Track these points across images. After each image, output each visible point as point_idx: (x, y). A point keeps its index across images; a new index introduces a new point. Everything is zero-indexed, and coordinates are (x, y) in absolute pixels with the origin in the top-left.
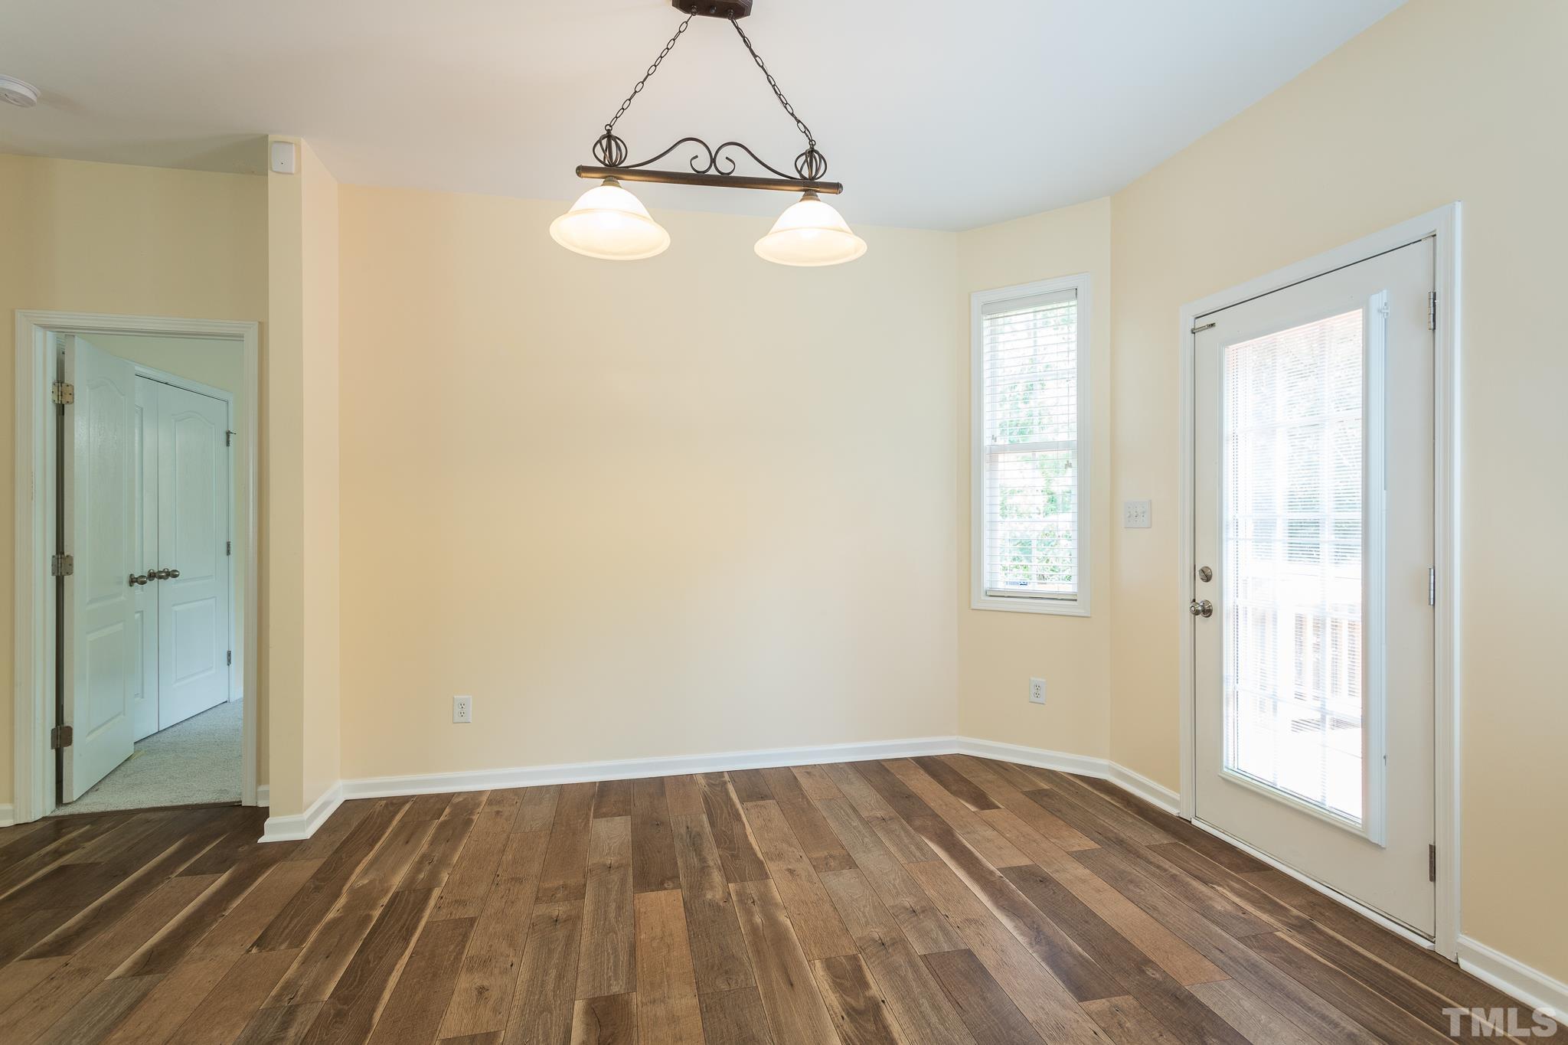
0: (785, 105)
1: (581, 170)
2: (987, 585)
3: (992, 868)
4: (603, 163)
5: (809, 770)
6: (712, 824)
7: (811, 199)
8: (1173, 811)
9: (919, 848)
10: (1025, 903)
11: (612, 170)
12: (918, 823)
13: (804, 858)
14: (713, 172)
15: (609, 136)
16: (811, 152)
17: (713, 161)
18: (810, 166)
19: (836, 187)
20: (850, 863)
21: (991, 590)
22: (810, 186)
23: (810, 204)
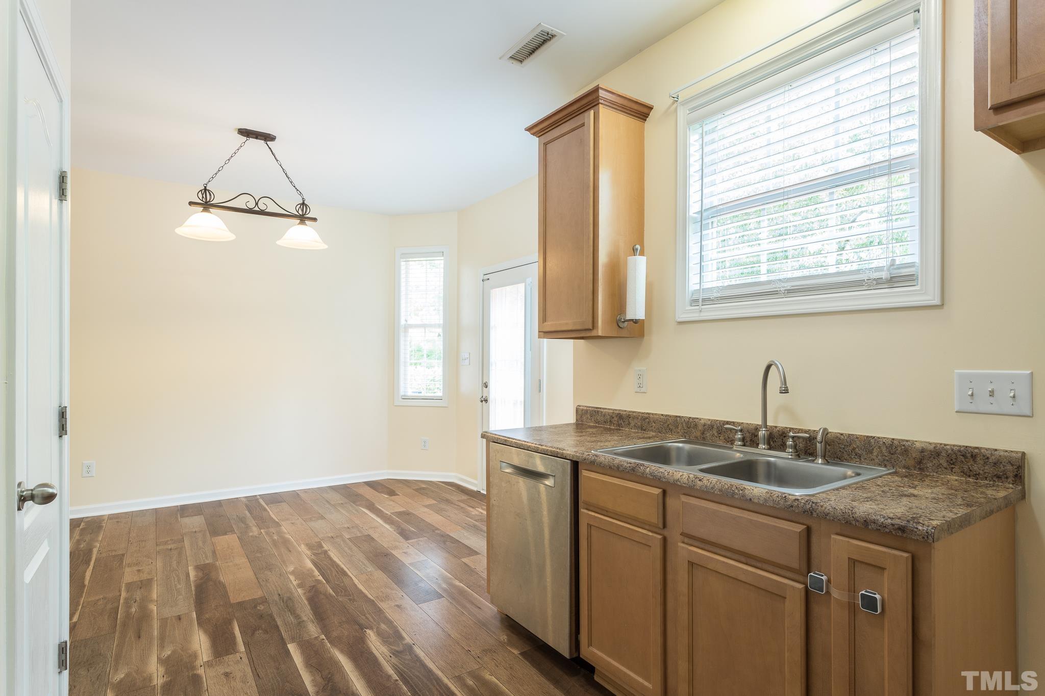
0: (291, 182)
1: (191, 203)
2: (402, 393)
3: (388, 513)
4: (202, 201)
5: (305, 491)
6: (251, 514)
7: (302, 224)
8: (475, 489)
9: (357, 511)
10: (397, 521)
11: (207, 205)
12: (358, 503)
13: (300, 518)
14: (256, 209)
15: (205, 189)
16: (303, 204)
17: (257, 204)
18: (303, 210)
19: (315, 219)
20: (322, 518)
21: (405, 396)
22: (303, 218)
23: (302, 227)
